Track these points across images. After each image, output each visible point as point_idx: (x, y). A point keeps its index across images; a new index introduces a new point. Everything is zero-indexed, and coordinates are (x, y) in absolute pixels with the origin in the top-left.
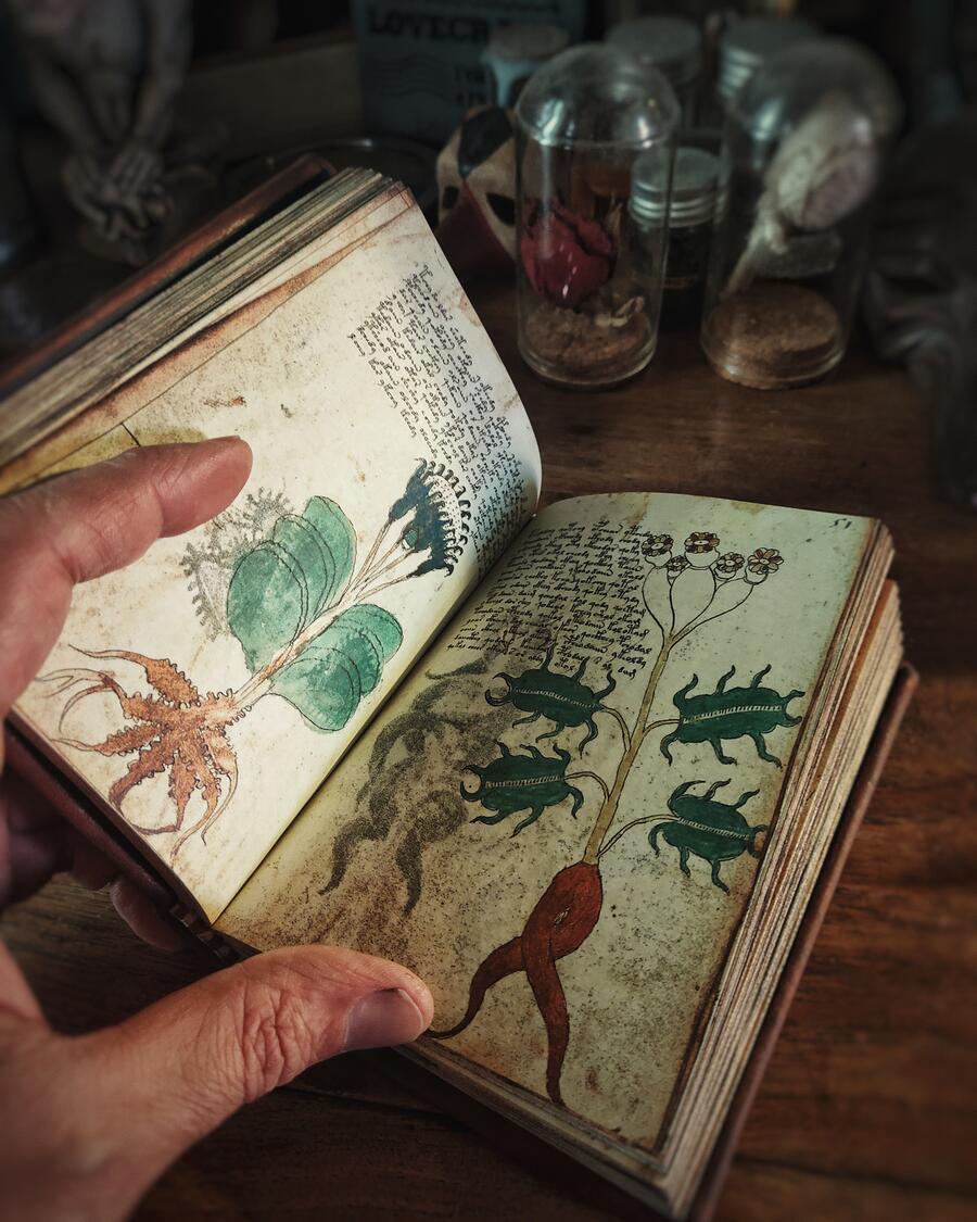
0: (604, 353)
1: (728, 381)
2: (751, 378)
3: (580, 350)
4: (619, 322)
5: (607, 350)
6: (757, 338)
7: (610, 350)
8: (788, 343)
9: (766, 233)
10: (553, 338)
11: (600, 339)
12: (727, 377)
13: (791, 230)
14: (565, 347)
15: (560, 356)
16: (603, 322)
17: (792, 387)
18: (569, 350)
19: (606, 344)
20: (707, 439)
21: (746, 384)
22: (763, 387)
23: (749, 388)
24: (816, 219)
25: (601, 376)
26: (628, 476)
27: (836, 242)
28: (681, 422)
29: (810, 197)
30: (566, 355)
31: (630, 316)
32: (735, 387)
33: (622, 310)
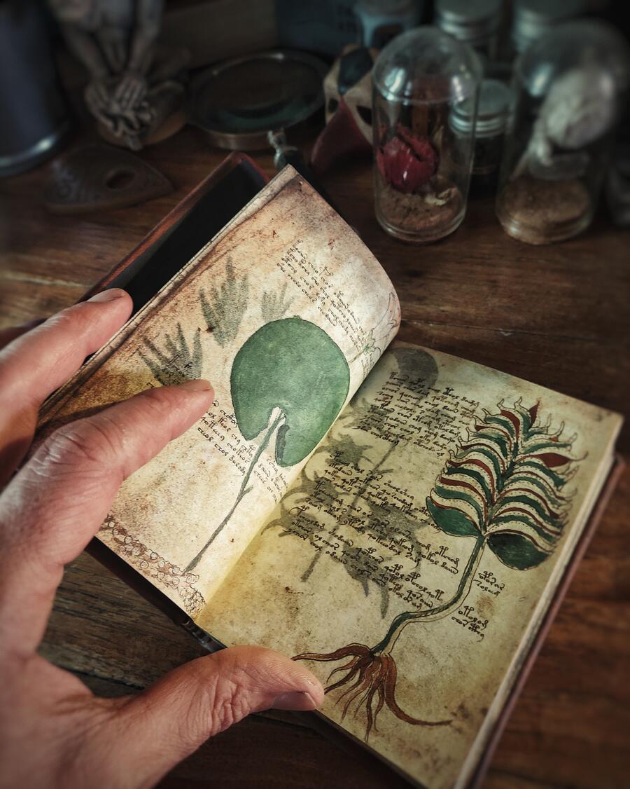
0: (430, 222)
1: (512, 238)
2: (528, 237)
3: (414, 220)
4: (441, 202)
5: (432, 219)
6: (532, 211)
7: (434, 219)
8: (553, 216)
9: (539, 149)
10: (398, 209)
11: (428, 211)
12: (512, 235)
13: (556, 149)
14: (405, 216)
15: (401, 223)
16: (431, 200)
17: (554, 243)
18: (408, 219)
19: (432, 216)
20: (495, 281)
21: (524, 240)
22: (536, 243)
23: (526, 243)
24: (573, 142)
25: (428, 236)
26: (442, 308)
27: (585, 158)
28: (479, 268)
29: (569, 130)
30: (405, 223)
31: (448, 199)
32: (516, 242)
33: (443, 194)
